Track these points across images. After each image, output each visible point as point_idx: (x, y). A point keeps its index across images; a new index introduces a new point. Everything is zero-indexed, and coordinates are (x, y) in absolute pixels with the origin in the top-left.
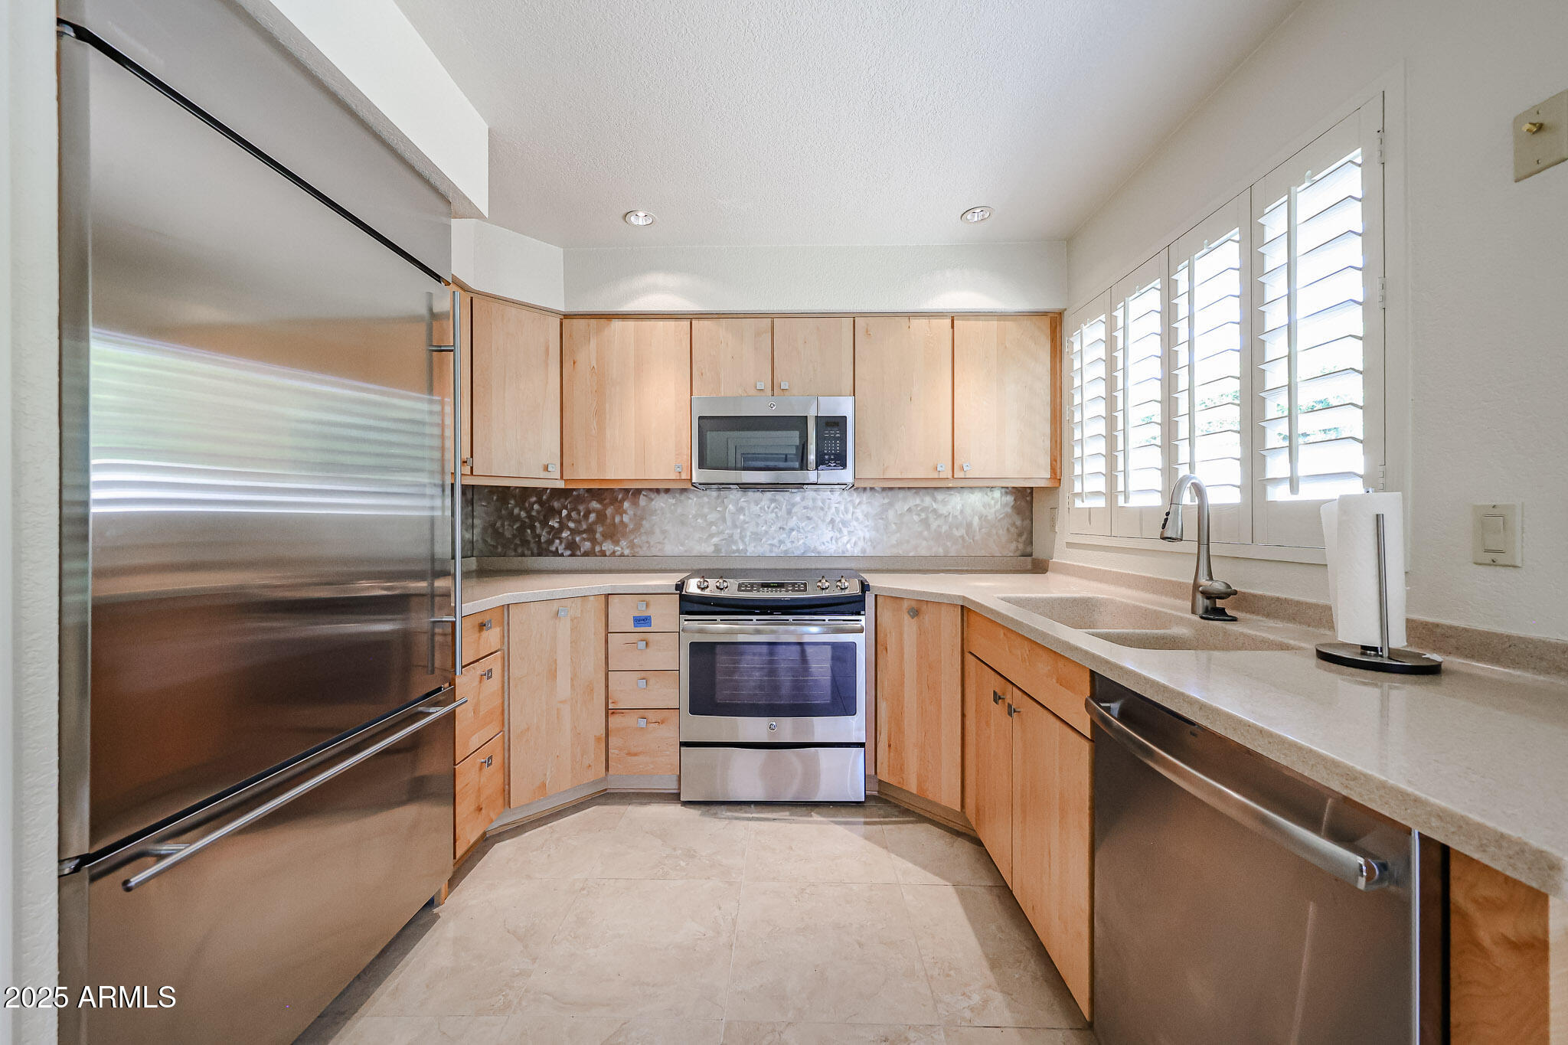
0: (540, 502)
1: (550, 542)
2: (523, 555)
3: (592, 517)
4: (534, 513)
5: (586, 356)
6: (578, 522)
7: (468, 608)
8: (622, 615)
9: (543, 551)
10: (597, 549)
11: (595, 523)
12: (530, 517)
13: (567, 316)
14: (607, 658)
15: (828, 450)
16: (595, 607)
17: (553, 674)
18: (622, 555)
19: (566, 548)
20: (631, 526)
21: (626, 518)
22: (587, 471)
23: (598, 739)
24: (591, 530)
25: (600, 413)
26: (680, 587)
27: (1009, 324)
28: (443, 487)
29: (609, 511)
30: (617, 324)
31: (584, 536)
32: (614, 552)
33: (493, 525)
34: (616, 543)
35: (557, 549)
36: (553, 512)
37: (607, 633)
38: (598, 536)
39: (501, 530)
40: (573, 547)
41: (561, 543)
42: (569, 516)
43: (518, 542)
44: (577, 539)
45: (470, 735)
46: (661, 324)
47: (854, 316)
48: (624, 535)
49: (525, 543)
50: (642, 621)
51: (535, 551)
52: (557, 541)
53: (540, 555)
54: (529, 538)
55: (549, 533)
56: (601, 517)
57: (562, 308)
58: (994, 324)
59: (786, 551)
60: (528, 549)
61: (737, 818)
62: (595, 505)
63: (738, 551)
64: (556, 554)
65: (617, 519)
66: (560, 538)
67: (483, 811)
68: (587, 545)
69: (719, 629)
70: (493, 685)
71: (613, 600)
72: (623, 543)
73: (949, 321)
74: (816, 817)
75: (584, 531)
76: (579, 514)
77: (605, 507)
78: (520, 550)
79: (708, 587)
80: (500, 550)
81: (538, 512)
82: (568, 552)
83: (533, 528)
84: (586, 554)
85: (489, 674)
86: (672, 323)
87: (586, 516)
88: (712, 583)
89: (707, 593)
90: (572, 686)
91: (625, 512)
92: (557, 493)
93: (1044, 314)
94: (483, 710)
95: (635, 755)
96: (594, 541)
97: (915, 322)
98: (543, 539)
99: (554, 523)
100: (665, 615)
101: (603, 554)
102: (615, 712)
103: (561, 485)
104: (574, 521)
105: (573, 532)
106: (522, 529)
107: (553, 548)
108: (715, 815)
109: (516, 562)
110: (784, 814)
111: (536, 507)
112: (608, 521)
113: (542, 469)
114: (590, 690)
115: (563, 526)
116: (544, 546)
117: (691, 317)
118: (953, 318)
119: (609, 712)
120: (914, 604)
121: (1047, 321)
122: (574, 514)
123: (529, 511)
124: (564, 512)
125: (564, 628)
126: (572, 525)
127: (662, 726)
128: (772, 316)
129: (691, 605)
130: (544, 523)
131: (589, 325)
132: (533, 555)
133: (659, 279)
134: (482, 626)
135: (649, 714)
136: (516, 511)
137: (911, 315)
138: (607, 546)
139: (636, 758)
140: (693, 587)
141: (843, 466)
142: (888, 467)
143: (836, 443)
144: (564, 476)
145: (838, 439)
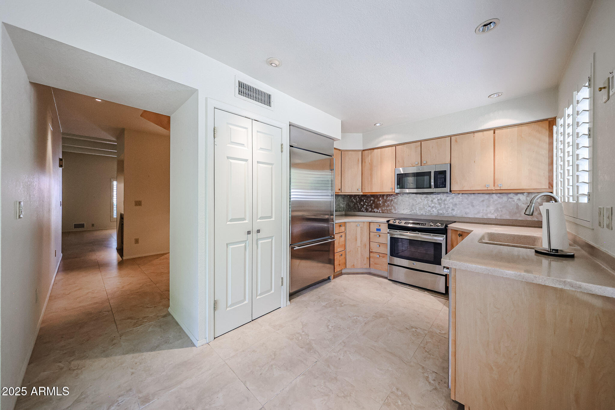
0: (359, 198)
1: (361, 208)
2: (355, 211)
3: (372, 202)
4: (357, 201)
5: (368, 160)
6: (368, 203)
7: (337, 222)
8: (374, 228)
9: (360, 210)
10: (373, 210)
11: (372, 203)
12: (356, 201)
13: (364, 150)
14: (370, 238)
15: (439, 182)
16: (366, 225)
17: (356, 240)
18: (379, 212)
19: (365, 210)
20: (382, 205)
21: (380, 202)
22: (368, 190)
23: (368, 258)
24: (371, 205)
25: (371, 175)
26: (388, 221)
27: (524, 128)
28: (332, 196)
29: (376, 200)
30: (376, 150)
31: (370, 207)
32: (377, 211)
33: (348, 203)
34: (378, 209)
35: (363, 210)
36: (362, 200)
37: (370, 232)
38: (373, 207)
39: (350, 205)
40: (367, 210)
41: (364, 208)
42: (366, 201)
43: (354, 208)
44: (368, 208)
45: (338, 249)
46: (387, 149)
47: (451, 136)
48: (380, 207)
49: (355, 208)
50: (378, 230)
51: (358, 210)
52: (363, 208)
53: (359, 211)
54: (356, 207)
55: (361, 206)
56: (374, 201)
57: (362, 149)
58: (516, 129)
59: (431, 214)
60: (356, 210)
61: (401, 286)
62: (372, 198)
63: (414, 213)
64: (363, 211)
65: (378, 202)
66: (364, 207)
67: (341, 266)
68: (370, 209)
69: (398, 234)
70: (343, 239)
71: (372, 224)
72: (380, 209)
73: (492, 132)
74: (426, 292)
75: (369, 206)
76: (368, 201)
77: (375, 199)
78: (354, 210)
79: (396, 222)
80: (350, 210)
81: (358, 200)
82: (365, 211)
83: (357, 204)
84: (371, 212)
85: (341, 236)
86: (390, 148)
87: (370, 202)
88: (397, 221)
89: (396, 224)
90: (361, 244)
91: (380, 201)
92: (362, 196)
93: (547, 120)
94: (341, 244)
95: (376, 264)
96: (372, 209)
97: (476, 134)
98: (359, 207)
99: (362, 203)
100: (385, 229)
101: (374, 212)
102: (372, 252)
103: (362, 194)
104: (367, 203)
105: (367, 206)
106: (354, 205)
107: (362, 210)
108: (396, 284)
109: (353, 213)
110: (417, 289)
111: (358, 199)
112: (376, 203)
113: (357, 190)
114: (365, 245)
115: (364, 204)
116: (360, 209)
117: (395, 145)
118: (494, 130)
119: (370, 252)
120: (461, 233)
121: (547, 122)
122: (367, 201)
123: (356, 200)
124: (365, 200)
125: (359, 229)
126: (366, 204)
127: (384, 258)
128: (421, 141)
129: (391, 227)
130: (360, 203)
131: (369, 152)
132: (357, 211)
133: (387, 136)
134: (340, 226)
135: (380, 254)
136: (353, 200)
137: (474, 132)
138: (375, 210)
139: (377, 265)
140: (391, 222)
141: (445, 186)
142: (464, 186)
143: (442, 179)
144: (363, 192)
145: (443, 178)
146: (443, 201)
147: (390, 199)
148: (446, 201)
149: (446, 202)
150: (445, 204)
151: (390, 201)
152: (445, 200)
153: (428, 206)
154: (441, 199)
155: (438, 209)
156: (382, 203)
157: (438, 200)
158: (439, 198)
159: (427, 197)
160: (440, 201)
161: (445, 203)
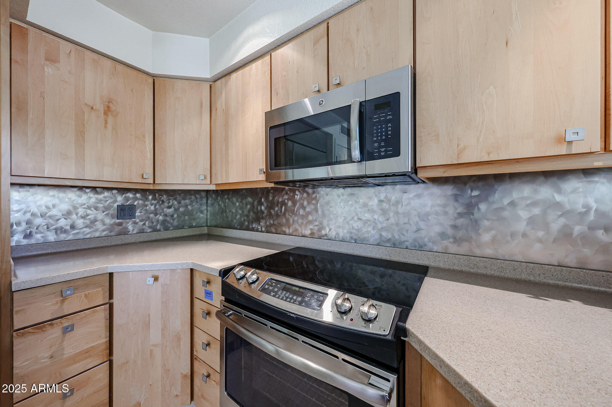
5: (221, 103)
10: (251, 227)
11: (249, 211)
13: (213, 81)
19: (238, 225)
29: (256, 203)
31: (245, 218)
34: (259, 223)
38: (251, 218)
42: (239, 206)
44: (243, 220)
48: (263, 219)
56: (252, 207)
57: (211, 77)
65: (259, 208)
68: (247, 224)
72: (262, 224)
76: (243, 204)
77: (254, 200)
81: (228, 204)
84: (246, 229)
86: (260, 62)
90: (163, 334)
96: (249, 222)
103: (213, 188)
104: (241, 210)
127: (217, 386)
138: (255, 225)
141: (396, 153)
142: (465, 148)
143: (387, 127)
144: (214, 182)
145: (389, 121)
146: (393, 205)
147: (280, 200)
148: (400, 206)
149: (401, 209)
150: (397, 213)
151: (279, 205)
152: (398, 202)
153: (356, 218)
154: (389, 200)
155: (379, 226)
156: (265, 208)
157: (381, 201)
158: (382, 197)
159: (352, 194)
160: (385, 205)
161: (400, 212)
